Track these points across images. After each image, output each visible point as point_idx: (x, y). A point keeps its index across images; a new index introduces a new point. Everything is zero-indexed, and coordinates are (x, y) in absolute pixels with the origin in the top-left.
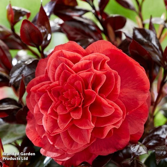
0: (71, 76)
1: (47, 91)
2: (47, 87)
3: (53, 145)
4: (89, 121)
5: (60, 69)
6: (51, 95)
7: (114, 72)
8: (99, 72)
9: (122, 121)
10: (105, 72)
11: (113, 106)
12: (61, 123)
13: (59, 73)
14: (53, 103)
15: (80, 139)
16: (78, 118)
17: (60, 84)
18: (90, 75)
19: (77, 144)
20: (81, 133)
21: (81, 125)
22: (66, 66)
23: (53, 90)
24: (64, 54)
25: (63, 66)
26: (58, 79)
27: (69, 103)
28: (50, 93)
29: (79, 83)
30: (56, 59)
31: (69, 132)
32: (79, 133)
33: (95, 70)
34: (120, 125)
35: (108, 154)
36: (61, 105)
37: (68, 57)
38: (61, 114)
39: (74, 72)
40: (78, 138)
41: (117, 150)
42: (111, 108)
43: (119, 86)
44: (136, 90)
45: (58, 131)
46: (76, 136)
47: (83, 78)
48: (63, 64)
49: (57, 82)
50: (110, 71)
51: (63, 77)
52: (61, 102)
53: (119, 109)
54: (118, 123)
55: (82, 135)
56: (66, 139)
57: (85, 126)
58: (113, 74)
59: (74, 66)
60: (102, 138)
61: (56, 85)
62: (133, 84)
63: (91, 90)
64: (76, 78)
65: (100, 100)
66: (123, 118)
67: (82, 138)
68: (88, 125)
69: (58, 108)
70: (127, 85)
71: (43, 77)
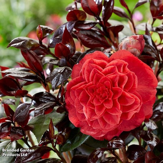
0: (102, 78)
1: (85, 89)
2: (85, 86)
3: (91, 127)
4: (117, 109)
5: (93, 73)
6: (88, 92)
7: (132, 73)
8: (122, 74)
9: (140, 107)
10: (126, 74)
11: (133, 97)
12: (97, 112)
13: (92, 76)
14: (90, 98)
15: (112, 121)
16: (110, 108)
17: (94, 84)
18: (116, 77)
19: (109, 125)
20: (112, 117)
21: (112, 112)
22: (97, 70)
23: (89, 88)
24: (94, 62)
25: (94, 70)
26: (92, 80)
27: (101, 97)
28: (87, 90)
29: (108, 83)
30: (88, 65)
31: (104, 117)
32: (110, 118)
33: (120, 73)
34: (139, 110)
35: (130, 130)
36: (95, 98)
37: (97, 63)
38: (96, 105)
39: (104, 75)
40: (110, 121)
41: (136, 127)
42: (133, 99)
43: (136, 83)
44: (147, 87)
45: (95, 118)
46: (109, 120)
47: (110, 78)
48: (95, 69)
49: (91, 83)
50: (130, 72)
51: (95, 78)
52: (95, 96)
53: (138, 98)
54: (138, 108)
55: (113, 118)
56: (101, 122)
57: (115, 113)
58: (132, 74)
59: (103, 71)
60: (127, 120)
61: (91, 85)
62: (146, 83)
63: (118, 87)
64: (106, 79)
65: (125, 94)
66: (140, 105)
67: (113, 121)
68: (117, 112)
69: (94, 101)
70: (141, 83)
71: (79, 78)
